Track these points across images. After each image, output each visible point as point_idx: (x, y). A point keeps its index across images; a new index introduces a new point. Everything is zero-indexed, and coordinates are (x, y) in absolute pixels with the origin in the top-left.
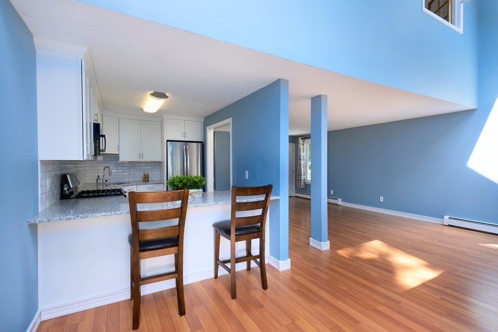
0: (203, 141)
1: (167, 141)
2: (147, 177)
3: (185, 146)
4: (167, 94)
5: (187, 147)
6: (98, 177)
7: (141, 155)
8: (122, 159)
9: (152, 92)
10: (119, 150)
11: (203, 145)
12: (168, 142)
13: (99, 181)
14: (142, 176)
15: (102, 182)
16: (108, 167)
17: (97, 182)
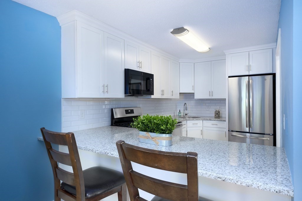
1: (229, 77)
3: (247, 81)
4: (185, 27)
5: (250, 81)
6: (180, 111)
7: (211, 93)
8: (197, 97)
9: (172, 30)
11: (274, 77)
13: (180, 114)
14: (214, 112)
15: (183, 115)
16: (186, 104)
17: (179, 115)
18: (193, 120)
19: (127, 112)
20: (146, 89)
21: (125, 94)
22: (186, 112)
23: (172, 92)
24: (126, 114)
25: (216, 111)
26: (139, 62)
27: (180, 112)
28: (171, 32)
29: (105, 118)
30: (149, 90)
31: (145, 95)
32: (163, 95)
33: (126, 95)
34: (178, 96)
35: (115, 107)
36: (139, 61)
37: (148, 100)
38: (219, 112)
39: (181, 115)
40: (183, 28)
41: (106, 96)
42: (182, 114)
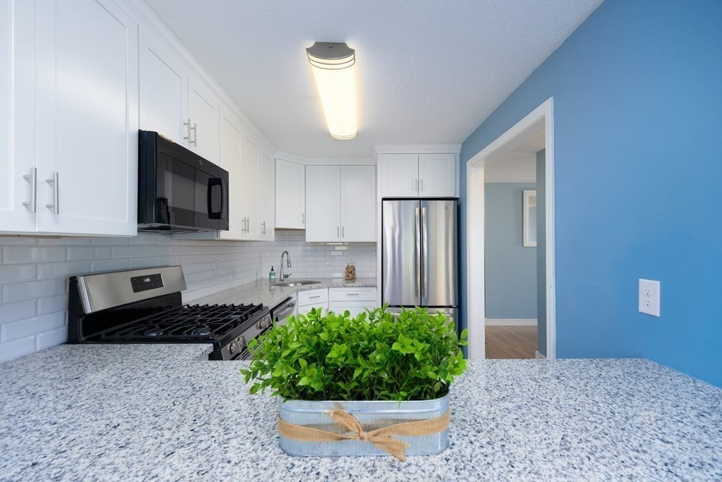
0: (458, 196)
1: (384, 199)
2: (351, 272)
3: (417, 210)
4: (351, 45)
5: (424, 210)
6: (272, 270)
7: (341, 231)
8: (310, 238)
9: (311, 44)
10: (304, 222)
11: (458, 207)
12: (384, 202)
13: (273, 277)
14: (344, 269)
15: (279, 277)
16: (287, 253)
17: (270, 279)
18: (311, 289)
19: (138, 284)
20: (207, 212)
21: (139, 222)
22: (286, 271)
23: (264, 224)
24: (135, 291)
25: (349, 266)
26: (188, 124)
27: (273, 272)
28: (307, 49)
29: (35, 319)
30: (217, 215)
31: (205, 229)
32: (246, 230)
33: (142, 226)
34: (271, 236)
35: (86, 271)
36: (189, 120)
37: (210, 244)
39: (275, 279)
40: (343, 45)
41: (45, 224)
42: (277, 276)
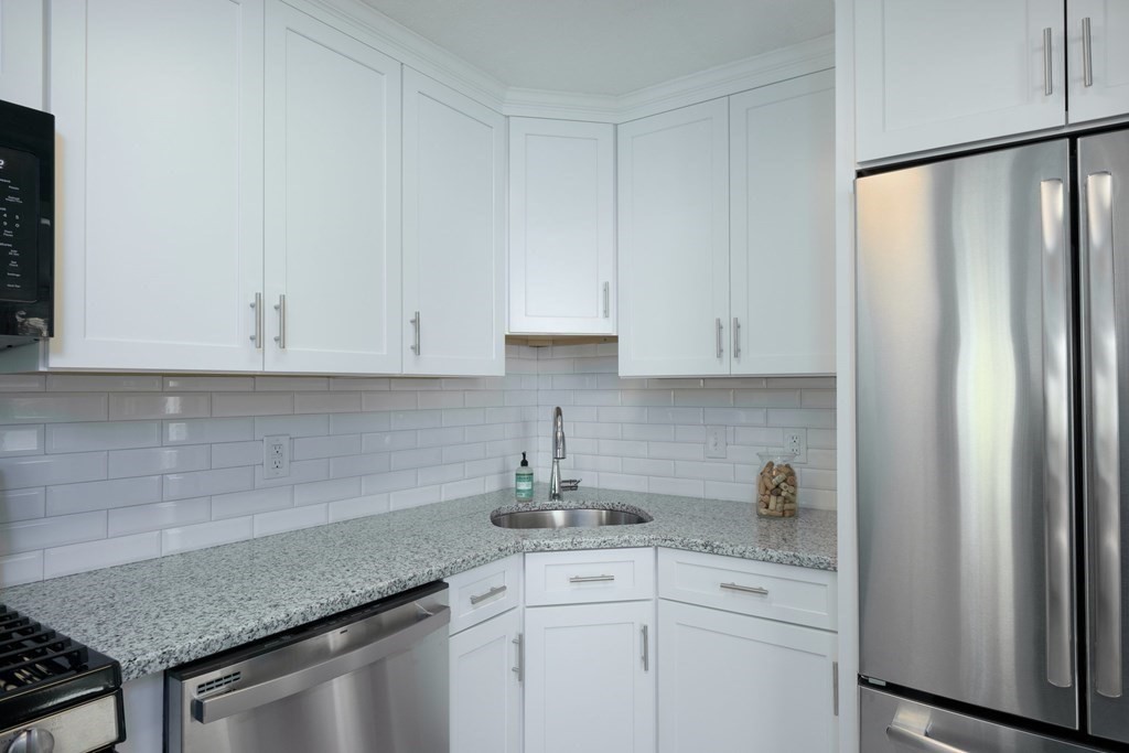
1: (862, 173)
6: (524, 463)
7: (729, 335)
13: (524, 485)
14: (751, 478)
17: (517, 490)
18: (575, 547)
23: (416, 322)
25: (771, 465)
27: (525, 471)
38: (791, 474)
39: (529, 491)
